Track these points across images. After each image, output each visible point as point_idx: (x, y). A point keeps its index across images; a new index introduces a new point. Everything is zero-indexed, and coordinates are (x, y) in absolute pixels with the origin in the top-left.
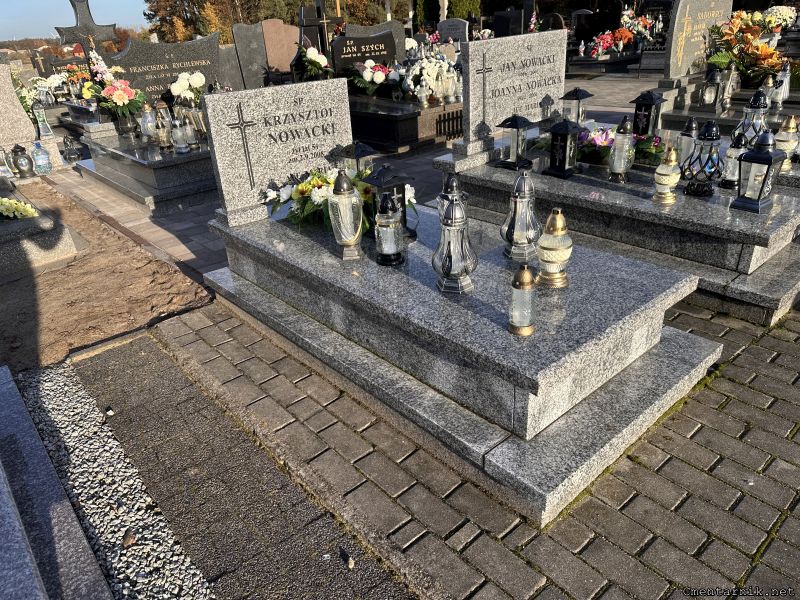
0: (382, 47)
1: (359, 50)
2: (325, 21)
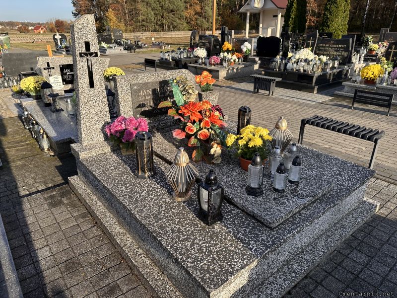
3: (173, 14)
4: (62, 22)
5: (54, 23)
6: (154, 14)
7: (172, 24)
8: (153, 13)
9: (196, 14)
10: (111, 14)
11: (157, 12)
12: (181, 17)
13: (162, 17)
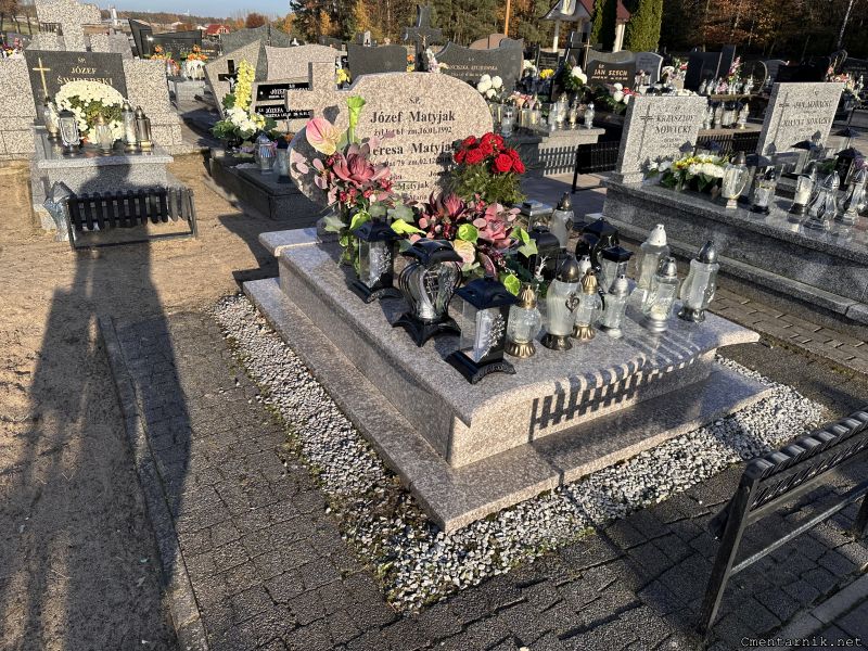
0: (625, 73)
1: (607, 73)
2: (588, 46)
3: (475, 14)
4: (261, 18)
5: (245, 20)
6: (439, 12)
7: (470, 31)
8: (435, 11)
9: (518, 15)
10: (360, 10)
11: (443, 9)
12: (489, 20)
13: (454, 18)
